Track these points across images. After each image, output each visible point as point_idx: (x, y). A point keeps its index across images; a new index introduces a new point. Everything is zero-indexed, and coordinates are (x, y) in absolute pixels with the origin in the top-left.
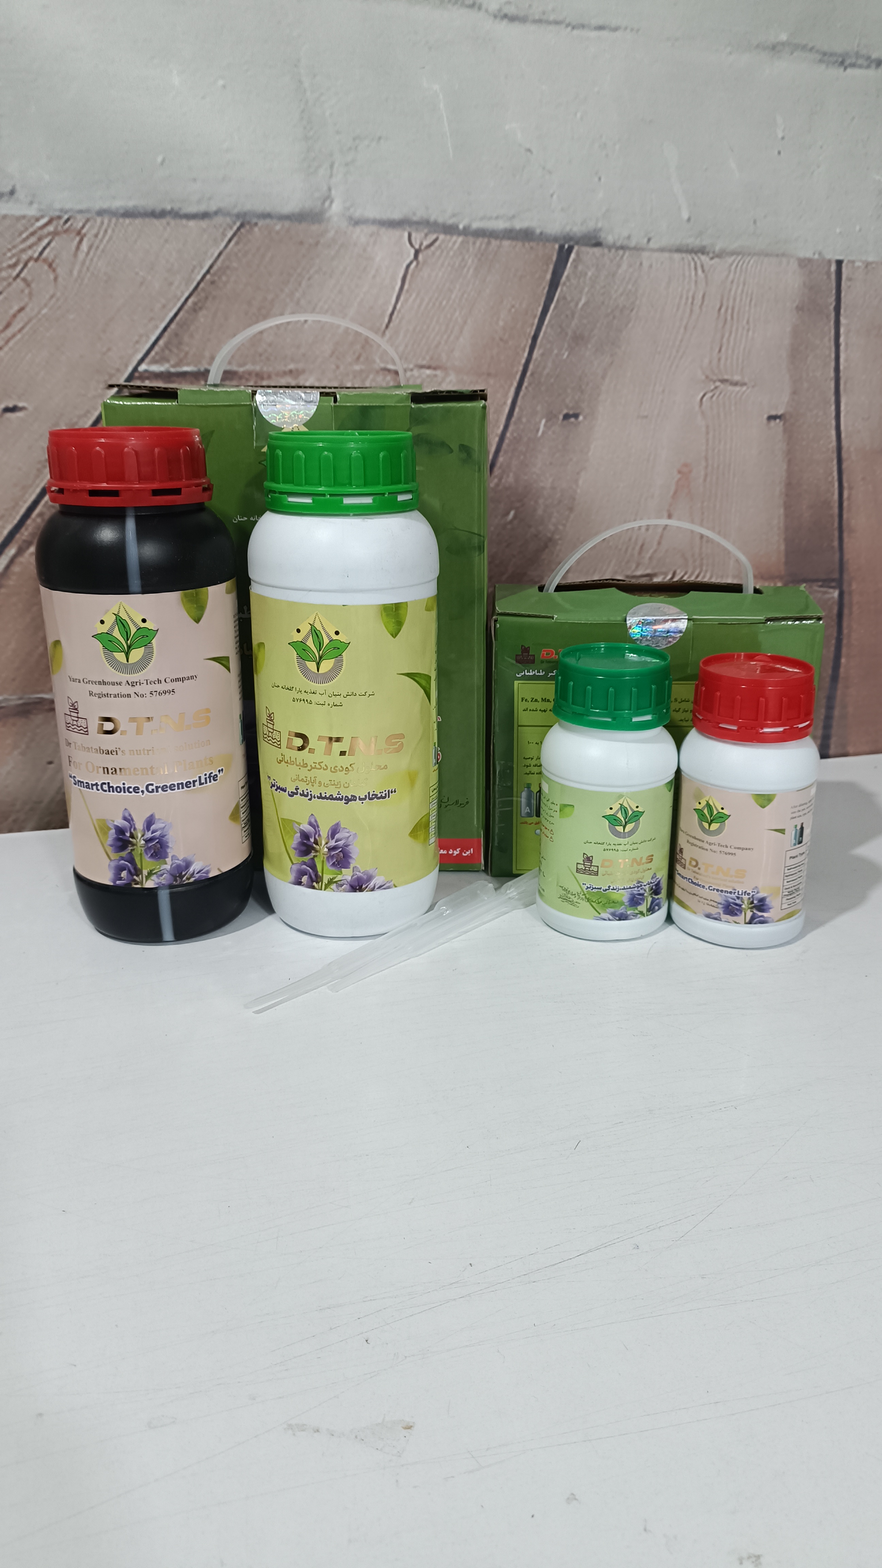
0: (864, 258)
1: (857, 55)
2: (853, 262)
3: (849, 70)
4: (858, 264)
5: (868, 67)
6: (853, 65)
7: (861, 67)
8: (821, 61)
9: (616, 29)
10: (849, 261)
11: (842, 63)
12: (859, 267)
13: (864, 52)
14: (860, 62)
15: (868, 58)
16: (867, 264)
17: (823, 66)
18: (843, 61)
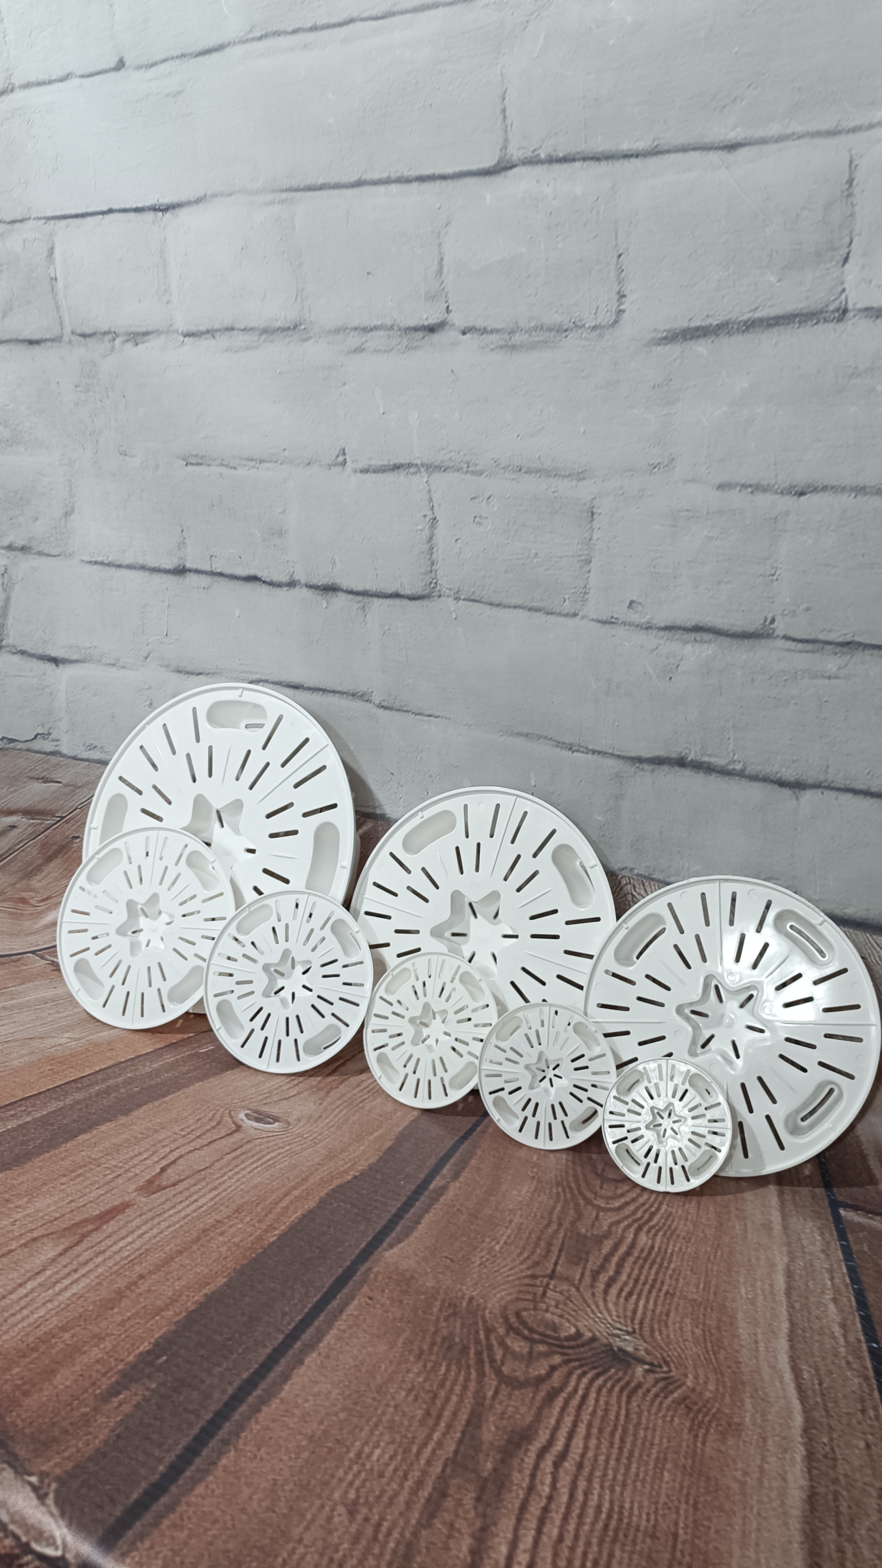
1: (579, 745)
3: (575, 753)
5: (587, 753)
6: (578, 751)
7: (582, 752)
8: (557, 746)
9: (438, 717)
11: (570, 749)
13: (583, 744)
14: (582, 749)
15: (587, 748)
17: (559, 749)
18: (570, 748)
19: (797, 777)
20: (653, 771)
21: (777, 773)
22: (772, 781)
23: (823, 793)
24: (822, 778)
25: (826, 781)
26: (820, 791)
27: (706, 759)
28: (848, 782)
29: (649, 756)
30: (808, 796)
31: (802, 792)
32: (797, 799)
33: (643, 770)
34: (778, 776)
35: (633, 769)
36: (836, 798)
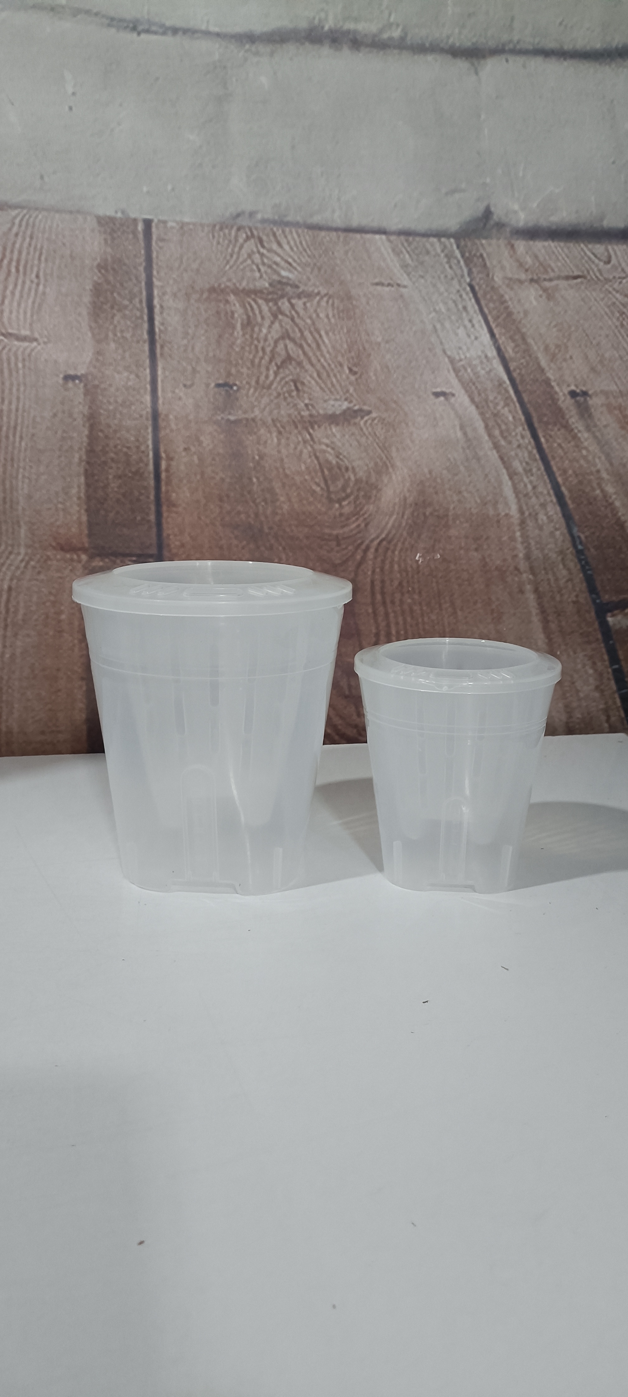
0: (178, 219)
1: (149, 21)
2: (165, 222)
3: (143, 36)
4: (170, 224)
6: (148, 31)
8: (109, 25)
10: (159, 221)
11: (134, 29)
12: (172, 228)
13: (156, 19)
14: (154, 28)
15: (162, 26)
16: (182, 225)
17: (113, 31)
18: (134, 27)
19: (474, 40)
20: (272, 54)
21: (448, 37)
22: (442, 51)
23: (507, 61)
24: (505, 37)
25: (511, 41)
26: (503, 57)
27: (350, 26)
28: (537, 40)
29: (266, 29)
30: (491, 66)
31: (482, 62)
32: (477, 73)
33: (257, 54)
34: (451, 41)
35: (241, 54)
36: (524, 66)
